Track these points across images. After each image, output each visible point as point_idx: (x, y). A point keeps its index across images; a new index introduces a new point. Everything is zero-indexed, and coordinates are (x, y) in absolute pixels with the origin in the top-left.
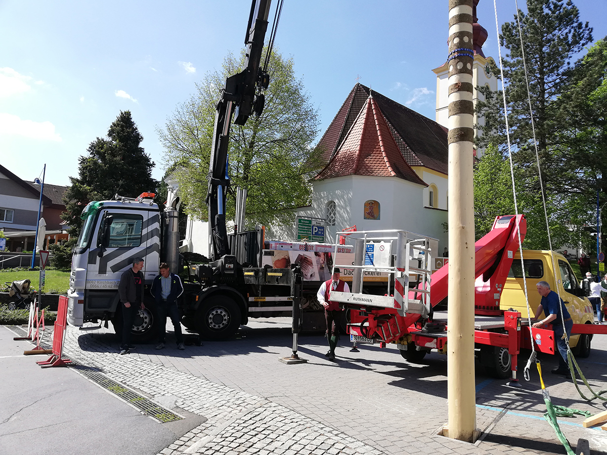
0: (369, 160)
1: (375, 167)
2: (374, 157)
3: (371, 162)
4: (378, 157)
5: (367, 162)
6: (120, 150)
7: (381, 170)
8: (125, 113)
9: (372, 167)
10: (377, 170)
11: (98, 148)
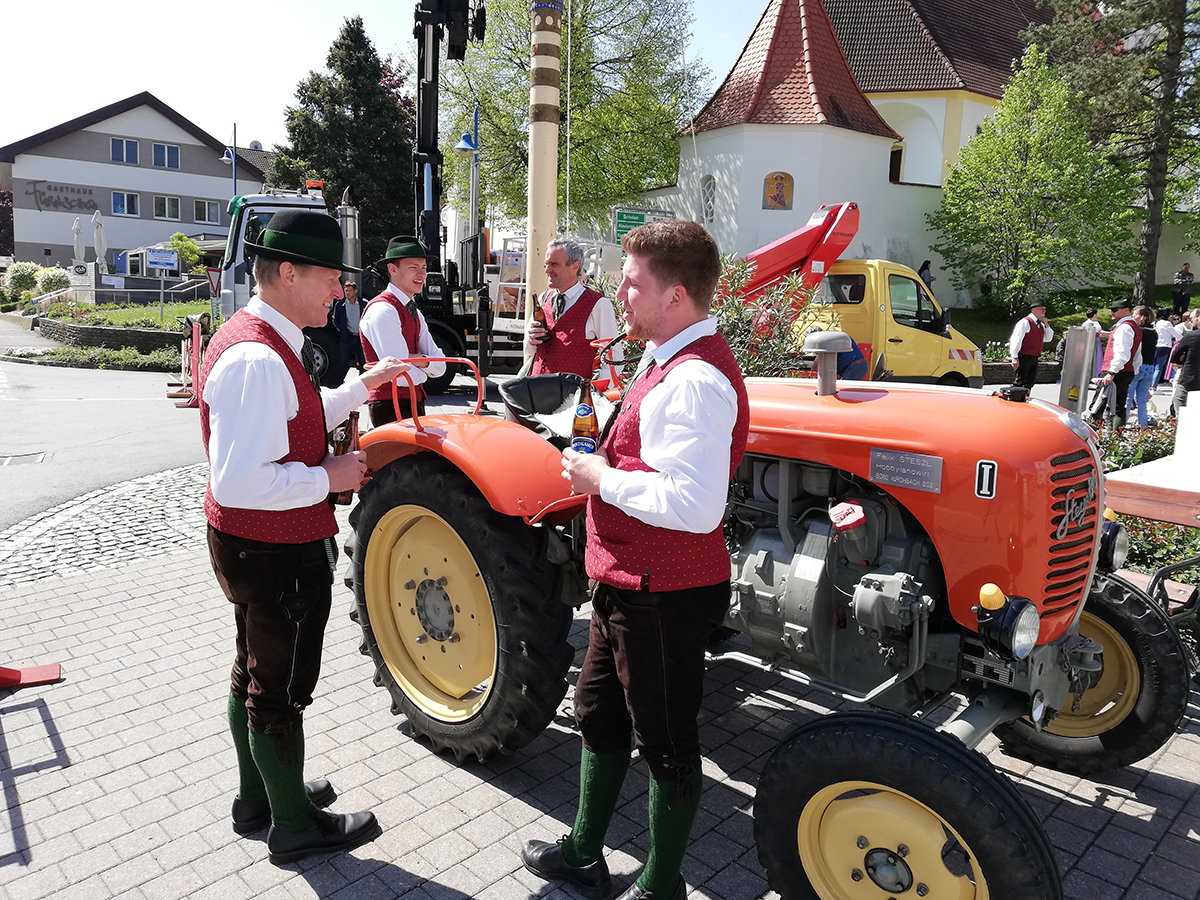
0: (779, 91)
1: (789, 106)
2: (790, 86)
3: (783, 96)
4: (798, 86)
5: (775, 96)
6: (347, 92)
7: (799, 111)
8: (353, 21)
9: (782, 106)
10: (792, 111)
11: (312, 91)
